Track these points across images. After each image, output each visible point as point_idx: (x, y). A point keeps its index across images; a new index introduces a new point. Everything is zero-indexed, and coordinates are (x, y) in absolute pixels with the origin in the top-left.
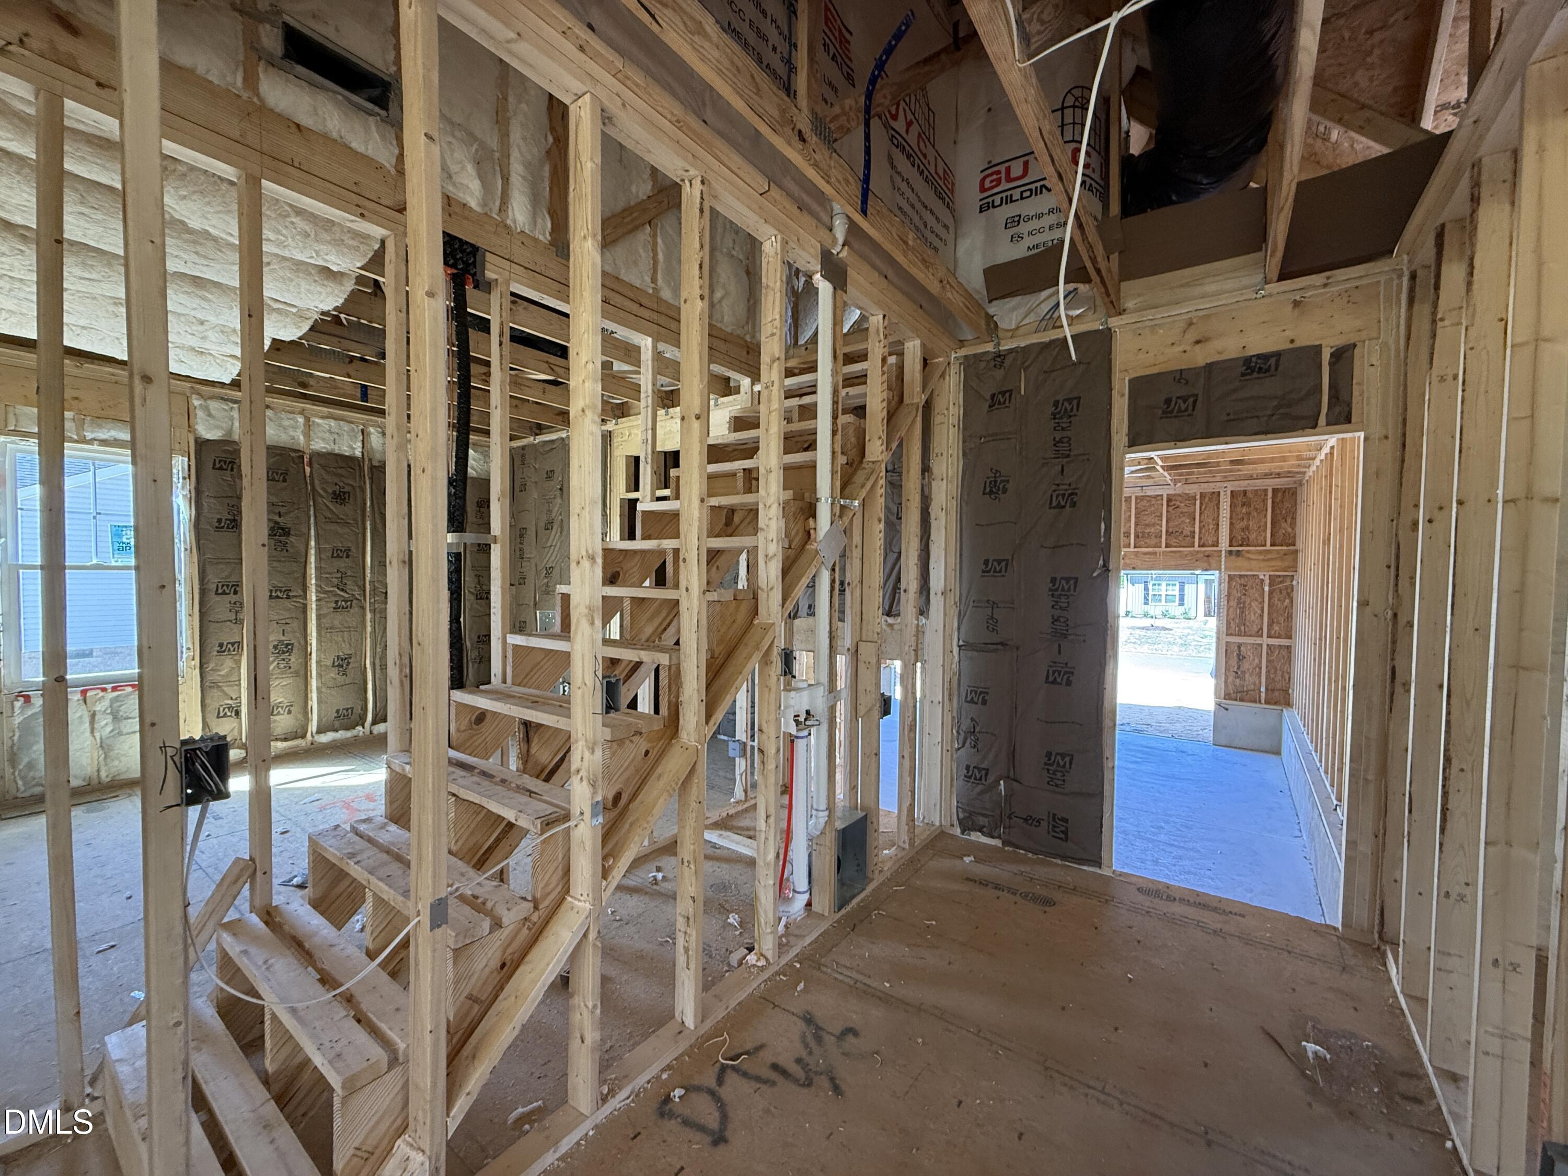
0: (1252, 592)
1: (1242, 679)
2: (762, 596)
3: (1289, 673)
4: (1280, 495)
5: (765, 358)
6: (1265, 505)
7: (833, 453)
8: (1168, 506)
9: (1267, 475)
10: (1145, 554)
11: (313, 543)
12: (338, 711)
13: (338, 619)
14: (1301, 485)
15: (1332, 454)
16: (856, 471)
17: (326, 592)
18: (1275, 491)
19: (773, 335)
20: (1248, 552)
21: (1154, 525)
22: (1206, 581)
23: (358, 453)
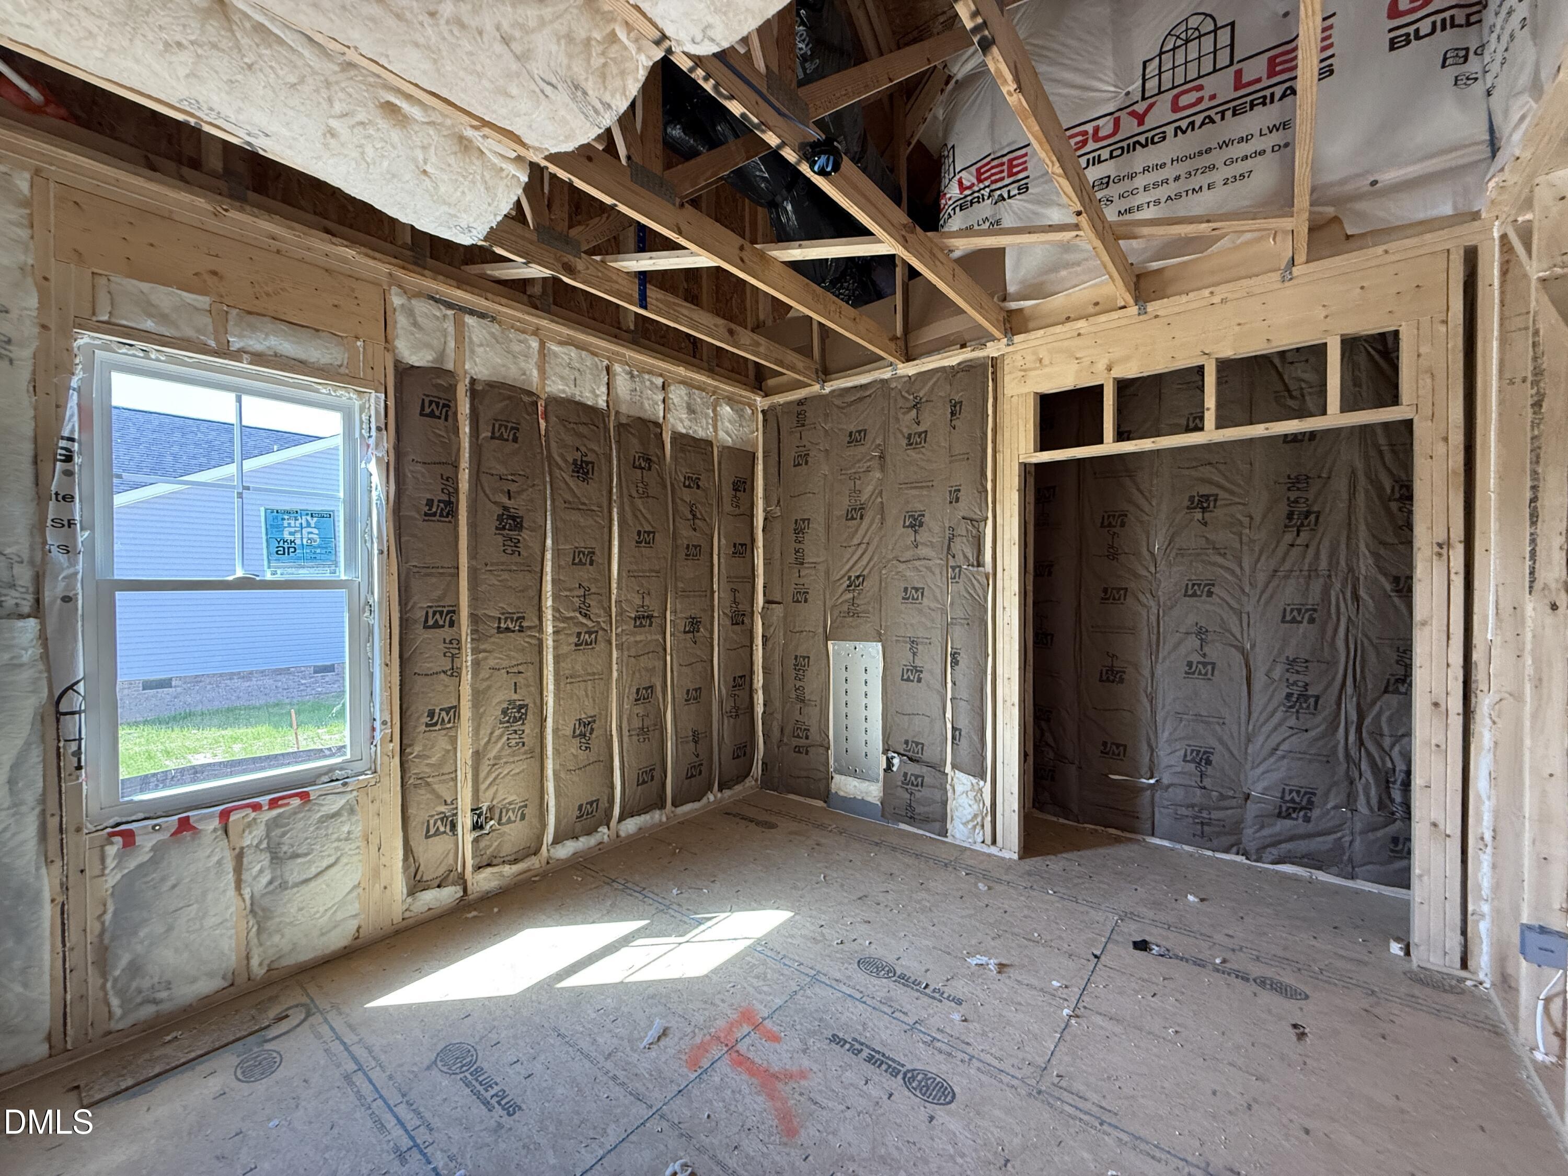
11: (549, 542)
12: (580, 807)
13: (579, 662)
17: (566, 619)
23: (602, 403)
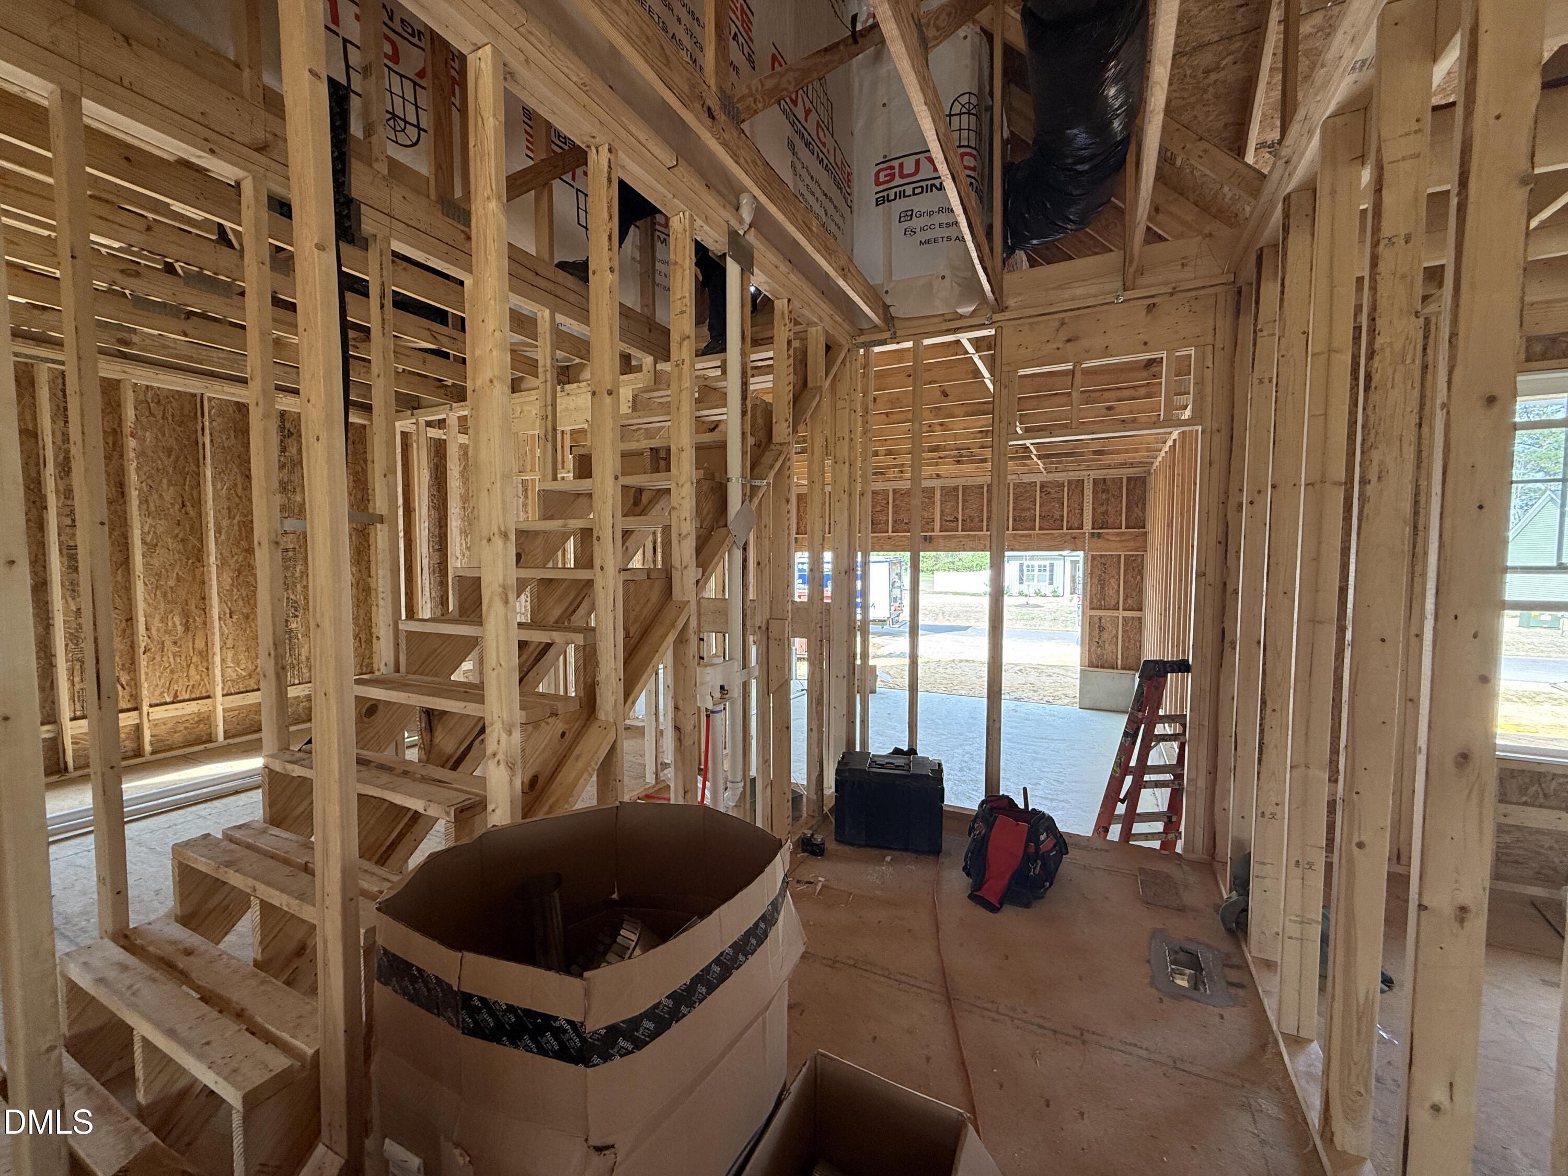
0: (1110, 570)
1: (1103, 648)
2: (676, 576)
3: (1140, 642)
4: (1133, 483)
5: (675, 337)
6: (1121, 492)
7: (743, 433)
8: (1041, 491)
9: (1123, 465)
10: (1022, 536)
14: (1149, 473)
15: (1174, 445)
16: (764, 452)
18: (1129, 479)
19: (682, 312)
20: (1107, 534)
21: (1029, 509)
22: (1071, 561)
